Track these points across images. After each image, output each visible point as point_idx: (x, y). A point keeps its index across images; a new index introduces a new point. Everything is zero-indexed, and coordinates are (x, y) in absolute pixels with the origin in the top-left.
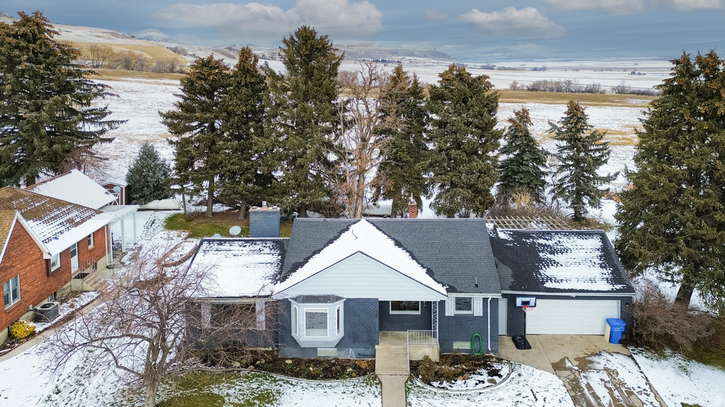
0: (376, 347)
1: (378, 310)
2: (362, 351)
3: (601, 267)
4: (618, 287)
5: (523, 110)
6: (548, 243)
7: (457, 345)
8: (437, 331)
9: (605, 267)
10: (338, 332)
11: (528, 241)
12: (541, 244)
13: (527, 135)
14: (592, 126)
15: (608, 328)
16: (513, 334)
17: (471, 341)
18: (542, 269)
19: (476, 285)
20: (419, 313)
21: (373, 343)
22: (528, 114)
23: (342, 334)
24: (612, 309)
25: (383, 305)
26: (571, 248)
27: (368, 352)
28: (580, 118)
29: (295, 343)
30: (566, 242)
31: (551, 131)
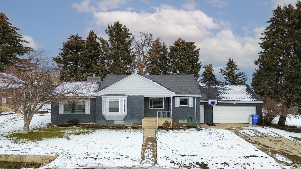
0: (143, 120)
1: (144, 101)
2: (136, 121)
3: (247, 94)
4: (255, 100)
5: (210, 65)
6: (222, 87)
7: (181, 121)
8: (171, 111)
9: (249, 94)
10: (124, 111)
11: (213, 87)
12: (219, 88)
13: (211, 73)
14: (238, 69)
15: (251, 118)
16: (207, 122)
17: (187, 119)
18: (220, 95)
19: (190, 92)
20: (163, 108)
21: (141, 118)
22: (211, 66)
23: (126, 113)
24: (252, 110)
25: (146, 99)
26: (233, 89)
27: (139, 122)
28: (234, 66)
29: (103, 118)
30: (230, 87)
31: (221, 72)
